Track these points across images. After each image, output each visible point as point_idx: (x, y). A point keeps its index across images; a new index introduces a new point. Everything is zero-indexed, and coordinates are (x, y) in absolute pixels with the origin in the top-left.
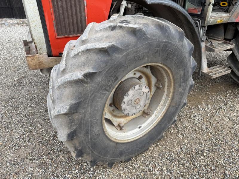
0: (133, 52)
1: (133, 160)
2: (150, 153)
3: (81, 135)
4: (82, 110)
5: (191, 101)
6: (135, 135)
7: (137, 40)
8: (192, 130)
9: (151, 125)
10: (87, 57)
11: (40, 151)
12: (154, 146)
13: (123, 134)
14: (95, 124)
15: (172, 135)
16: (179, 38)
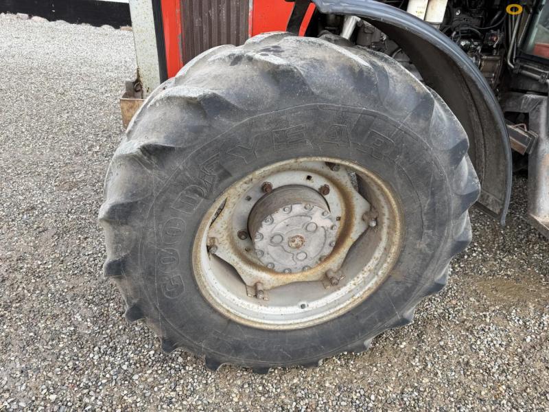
0: (266, 121)
1: (273, 374)
2: (320, 375)
3: (137, 275)
4: (138, 221)
5: (497, 291)
6: (285, 320)
7: (281, 94)
8: (459, 362)
9: (332, 311)
10: (165, 114)
11: (109, 292)
12: (339, 362)
13: (256, 306)
14: (170, 260)
15: (397, 356)
16: (415, 109)
